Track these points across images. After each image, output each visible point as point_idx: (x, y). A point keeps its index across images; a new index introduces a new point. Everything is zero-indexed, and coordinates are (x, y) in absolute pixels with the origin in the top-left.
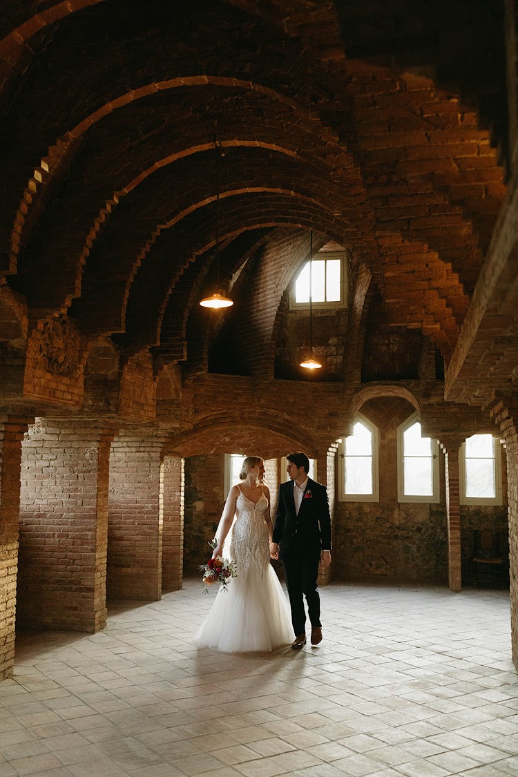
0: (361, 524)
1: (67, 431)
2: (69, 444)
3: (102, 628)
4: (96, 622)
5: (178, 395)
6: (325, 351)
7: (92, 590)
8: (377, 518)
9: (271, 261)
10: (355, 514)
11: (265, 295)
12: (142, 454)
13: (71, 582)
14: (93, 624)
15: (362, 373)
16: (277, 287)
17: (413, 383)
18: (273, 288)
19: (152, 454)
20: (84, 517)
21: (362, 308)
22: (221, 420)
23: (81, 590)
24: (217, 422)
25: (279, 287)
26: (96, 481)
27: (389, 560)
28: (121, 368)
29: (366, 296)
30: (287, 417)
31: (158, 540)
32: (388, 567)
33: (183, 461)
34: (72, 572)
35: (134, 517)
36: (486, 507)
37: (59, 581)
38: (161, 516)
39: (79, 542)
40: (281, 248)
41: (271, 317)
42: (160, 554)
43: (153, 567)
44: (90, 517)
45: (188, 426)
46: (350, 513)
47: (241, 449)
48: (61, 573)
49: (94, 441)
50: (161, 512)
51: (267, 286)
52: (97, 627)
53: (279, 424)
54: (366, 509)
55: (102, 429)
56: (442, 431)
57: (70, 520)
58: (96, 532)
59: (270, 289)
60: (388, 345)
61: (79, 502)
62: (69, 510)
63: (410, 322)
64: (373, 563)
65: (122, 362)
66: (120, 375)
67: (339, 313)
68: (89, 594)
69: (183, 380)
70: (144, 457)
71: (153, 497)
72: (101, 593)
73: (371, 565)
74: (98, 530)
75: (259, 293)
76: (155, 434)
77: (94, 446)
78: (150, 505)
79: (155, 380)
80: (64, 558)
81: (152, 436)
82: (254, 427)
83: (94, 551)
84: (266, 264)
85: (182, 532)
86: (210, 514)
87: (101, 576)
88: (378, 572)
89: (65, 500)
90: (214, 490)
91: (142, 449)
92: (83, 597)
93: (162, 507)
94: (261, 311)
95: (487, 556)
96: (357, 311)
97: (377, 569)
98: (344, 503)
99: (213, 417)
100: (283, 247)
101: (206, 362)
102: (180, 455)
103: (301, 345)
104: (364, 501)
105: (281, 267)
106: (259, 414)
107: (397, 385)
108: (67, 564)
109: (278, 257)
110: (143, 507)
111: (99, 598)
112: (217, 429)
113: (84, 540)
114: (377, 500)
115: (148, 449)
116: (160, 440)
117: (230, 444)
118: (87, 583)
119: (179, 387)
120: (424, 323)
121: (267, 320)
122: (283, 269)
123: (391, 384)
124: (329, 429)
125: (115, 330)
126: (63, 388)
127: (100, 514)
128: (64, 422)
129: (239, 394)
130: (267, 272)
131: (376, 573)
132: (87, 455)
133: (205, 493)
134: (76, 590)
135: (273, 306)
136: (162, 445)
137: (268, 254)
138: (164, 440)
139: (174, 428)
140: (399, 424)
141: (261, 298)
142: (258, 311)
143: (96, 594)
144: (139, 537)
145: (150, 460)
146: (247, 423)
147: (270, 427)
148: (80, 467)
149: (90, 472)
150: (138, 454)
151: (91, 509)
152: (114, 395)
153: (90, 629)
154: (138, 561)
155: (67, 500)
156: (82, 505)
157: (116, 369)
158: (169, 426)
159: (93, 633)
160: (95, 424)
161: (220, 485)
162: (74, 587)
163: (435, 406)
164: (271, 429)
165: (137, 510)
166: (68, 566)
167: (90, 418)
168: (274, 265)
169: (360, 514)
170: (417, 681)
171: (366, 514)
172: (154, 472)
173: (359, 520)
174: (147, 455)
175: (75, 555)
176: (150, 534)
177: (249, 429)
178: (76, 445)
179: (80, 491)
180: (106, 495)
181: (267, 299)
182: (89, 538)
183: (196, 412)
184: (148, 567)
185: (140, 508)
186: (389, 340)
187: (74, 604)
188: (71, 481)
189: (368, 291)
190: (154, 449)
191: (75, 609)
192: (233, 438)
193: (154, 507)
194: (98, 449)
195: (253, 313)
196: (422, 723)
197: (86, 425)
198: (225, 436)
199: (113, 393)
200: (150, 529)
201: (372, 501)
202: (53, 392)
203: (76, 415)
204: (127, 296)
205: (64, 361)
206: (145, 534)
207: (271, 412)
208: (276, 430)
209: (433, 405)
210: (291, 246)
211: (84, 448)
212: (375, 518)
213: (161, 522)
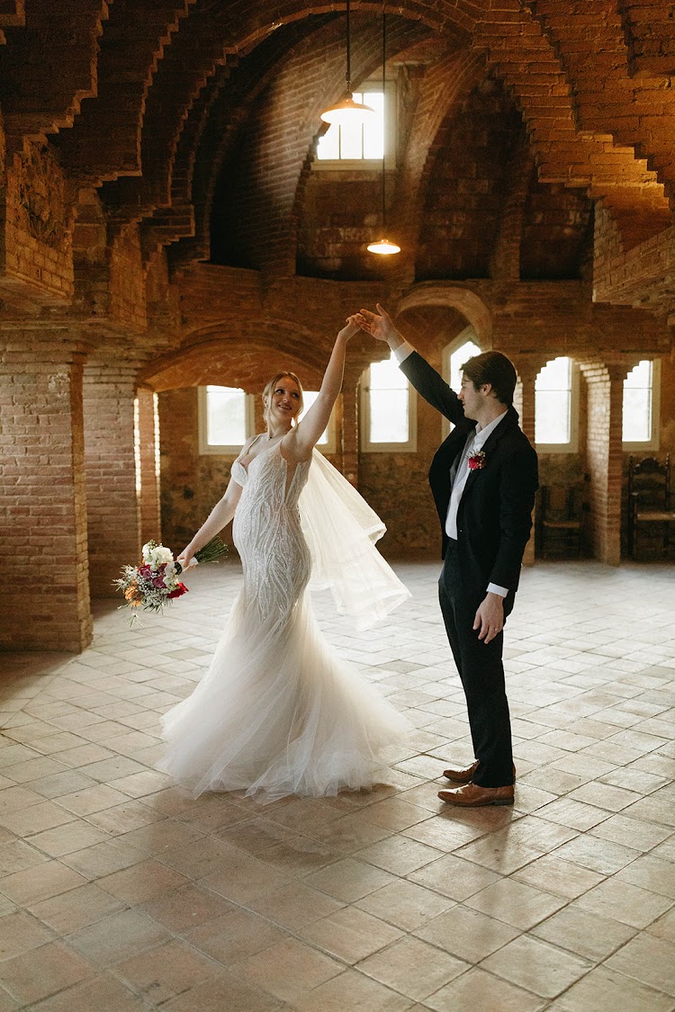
0: (391, 482)
1: (17, 348)
2: (18, 368)
3: (89, 644)
4: (83, 637)
5: (163, 296)
6: (358, 234)
7: (74, 590)
8: (414, 474)
9: (290, 88)
10: (385, 469)
11: (281, 144)
12: (105, 386)
13: (39, 580)
14: (78, 640)
15: (416, 269)
16: (301, 129)
17: (483, 283)
18: (295, 131)
19: (122, 387)
20: (55, 481)
21: (421, 169)
22: (217, 336)
23: (57, 591)
24: (209, 338)
25: (305, 130)
26: (69, 426)
27: (428, 529)
28: (110, 242)
29: (431, 151)
30: (306, 332)
31: (135, 512)
32: (427, 537)
33: (155, 397)
34: (39, 565)
35: (97, 481)
36: (556, 455)
37: (19, 579)
38: (138, 479)
39: (47, 519)
40: (307, 67)
41: (290, 177)
42: (140, 532)
43: (130, 551)
44: (62, 482)
45: (176, 344)
46: (378, 468)
47: (236, 380)
48: (22, 568)
49: (60, 363)
50: (138, 471)
51: (281, 129)
52: (84, 643)
53: (295, 343)
54: (400, 462)
55: (77, 342)
56: (522, 352)
57: (30, 487)
58: (74, 504)
59: (289, 134)
60: (448, 228)
61: (44, 459)
62: (27, 472)
63: (572, 177)
64: (408, 533)
65: (112, 233)
66: (108, 254)
67: (383, 175)
68: (70, 596)
69: (171, 272)
70: (107, 391)
71: (125, 450)
72: (84, 594)
73: (405, 536)
74: (76, 501)
75: (270, 140)
76: (125, 355)
77: (63, 372)
78: (121, 463)
79: (144, 266)
80: (25, 544)
81: (121, 359)
82: (258, 347)
83: (72, 532)
84: (280, 93)
85: (159, 500)
86: (180, 474)
87: (84, 569)
88: (415, 544)
89: (19, 455)
90: (184, 439)
91: (104, 379)
92: (59, 600)
93: (138, 464)
94: (272, 168)
95: (556, 519)
96: (413, 173)
97: (413, 540)
98: (369, 455)
99: (205, 332)
100: (313, 65)
101: (208, 243)
102: (152, 388)
103: (323, 224)
104: (396, 451)
105: (308, 97)
106: (269, 326)
107: (458, 286)
108: (31, 553)
109: (303, 80)
110: (111, 466)
111: (83, 602)
112: (211, 348)
113: (54, 516)
114: (414, 450)
115: (113, 379)
116: (133, 365)
117: (222, 371)
118: (66, 580)
119: (165, 283)
120: (594, 179)
121: (283, 182)
122: (312, 100)
123: (452, 285)
124: (363, 350)
125: (127, 170)
126: (51, 267)
127: (77, 476)
128: (11, 332)
129: (242, 297)
130: (282, 107)
131: (412, 545)
132: (52, 386)
133: (171, 445)
134: (47, 591)
135: (295, 161)
136: (135, 373)
137: (285, 76)
138: (139, 365)
139: (157, 347)
140: (445, 344)
141: (272, 147)
142: (267, 169)
143: (80, 596)
144: (107, 510)
145: (118, 396)
146: (250, 341)
147: (282, 348)
148: (40, 405)
149: (58, 412)
150: (98, 387)
151: (63, 469)
152: (101, 286)
153: (74, 646)
154: (107, 544)
155: (23, 455)
156: (49, 463)
157: (103, 244)
158: (151, 343)
159: (80, 651)
160: (65, 336)
161: (191, 433)
162: (44, 587)
163: (512, 316)
164: (282, 350)
165: (102, 470)
166: (31, 556)
167: (58, 325)
168: (295, 94)
169: (390, 469)
170: (590, 694)
171: (399, 467)
172: (125, 414)
173: (388, 477)
174: (113, 388)
175: (41, 540)
176: (123, 505)
177: (253, 350)
178: (30, 369)
179: (44, 441)
180: (82, 449)
181: (284, 150)
182: (65, 513)
183: (184, 322)
184: (121, 551)
185: (105, 466)
186: (450, 220)
187: (46, 612)
188: (27, 427)
189: (434, 142)
190: (123, 379)
191: (49, 618)
192: (228, 363)
193: (127, 466)
194: (69, 376)
195: (259, 171)
196: (652, 757)
197: (48, 337)
198: (217, 360)
199: (99, 284)
200: (123, 496)
201: (407, 450)
202: (40, 272)
203: (37, 319)
204: (143, 111)
205: (49, 220)
206: (115, 504)
207: (286, 324)
208: (288, 351)
209: (508, 315)
210: (326, 64)
211: (46, 374)
212: (410, 473)
213: (139, 487)
